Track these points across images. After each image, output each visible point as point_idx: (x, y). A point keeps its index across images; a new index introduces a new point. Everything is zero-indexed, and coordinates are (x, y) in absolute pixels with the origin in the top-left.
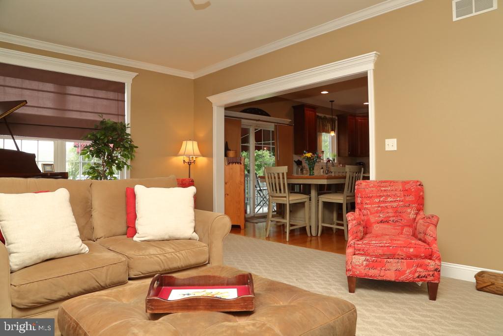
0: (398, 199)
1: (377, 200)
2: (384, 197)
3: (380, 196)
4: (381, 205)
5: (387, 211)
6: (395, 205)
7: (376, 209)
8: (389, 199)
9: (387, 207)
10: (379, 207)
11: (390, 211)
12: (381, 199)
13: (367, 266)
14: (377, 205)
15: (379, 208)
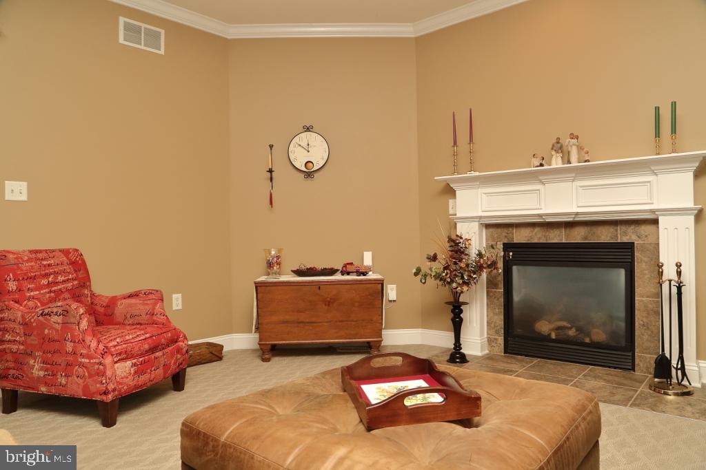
0: (70, 277)
1: (44, 282)
2: (52, 276)
3: (47, 275)
4: (53, 289)
5: (63, 296)
6: (69, 285)
7: (48, 295)
8: (60, 278)
9: (60, 290)
10: (51, 292)
11: (67, 295)
12: (50, 279)
13: (136, 372)
14: (47, 290)
15: (52, 294)
